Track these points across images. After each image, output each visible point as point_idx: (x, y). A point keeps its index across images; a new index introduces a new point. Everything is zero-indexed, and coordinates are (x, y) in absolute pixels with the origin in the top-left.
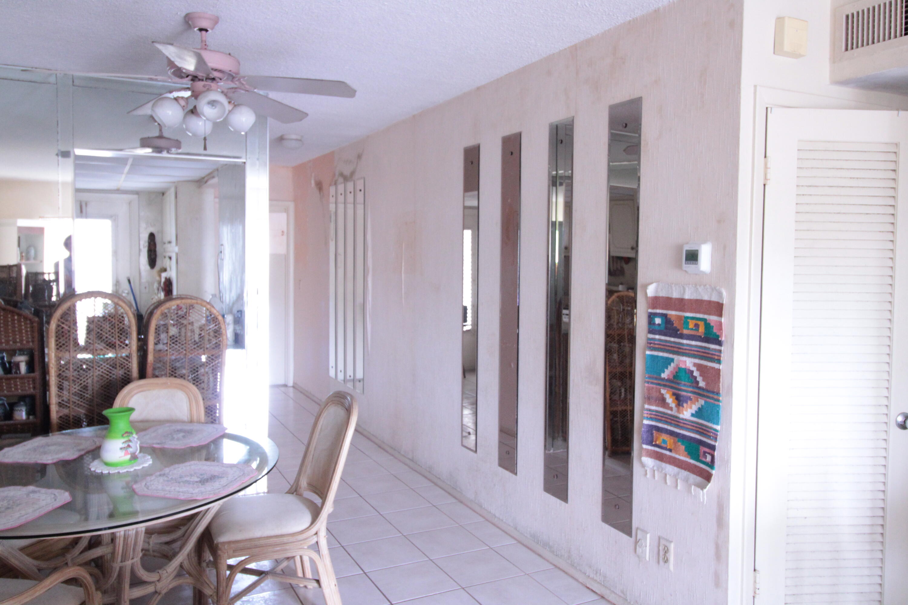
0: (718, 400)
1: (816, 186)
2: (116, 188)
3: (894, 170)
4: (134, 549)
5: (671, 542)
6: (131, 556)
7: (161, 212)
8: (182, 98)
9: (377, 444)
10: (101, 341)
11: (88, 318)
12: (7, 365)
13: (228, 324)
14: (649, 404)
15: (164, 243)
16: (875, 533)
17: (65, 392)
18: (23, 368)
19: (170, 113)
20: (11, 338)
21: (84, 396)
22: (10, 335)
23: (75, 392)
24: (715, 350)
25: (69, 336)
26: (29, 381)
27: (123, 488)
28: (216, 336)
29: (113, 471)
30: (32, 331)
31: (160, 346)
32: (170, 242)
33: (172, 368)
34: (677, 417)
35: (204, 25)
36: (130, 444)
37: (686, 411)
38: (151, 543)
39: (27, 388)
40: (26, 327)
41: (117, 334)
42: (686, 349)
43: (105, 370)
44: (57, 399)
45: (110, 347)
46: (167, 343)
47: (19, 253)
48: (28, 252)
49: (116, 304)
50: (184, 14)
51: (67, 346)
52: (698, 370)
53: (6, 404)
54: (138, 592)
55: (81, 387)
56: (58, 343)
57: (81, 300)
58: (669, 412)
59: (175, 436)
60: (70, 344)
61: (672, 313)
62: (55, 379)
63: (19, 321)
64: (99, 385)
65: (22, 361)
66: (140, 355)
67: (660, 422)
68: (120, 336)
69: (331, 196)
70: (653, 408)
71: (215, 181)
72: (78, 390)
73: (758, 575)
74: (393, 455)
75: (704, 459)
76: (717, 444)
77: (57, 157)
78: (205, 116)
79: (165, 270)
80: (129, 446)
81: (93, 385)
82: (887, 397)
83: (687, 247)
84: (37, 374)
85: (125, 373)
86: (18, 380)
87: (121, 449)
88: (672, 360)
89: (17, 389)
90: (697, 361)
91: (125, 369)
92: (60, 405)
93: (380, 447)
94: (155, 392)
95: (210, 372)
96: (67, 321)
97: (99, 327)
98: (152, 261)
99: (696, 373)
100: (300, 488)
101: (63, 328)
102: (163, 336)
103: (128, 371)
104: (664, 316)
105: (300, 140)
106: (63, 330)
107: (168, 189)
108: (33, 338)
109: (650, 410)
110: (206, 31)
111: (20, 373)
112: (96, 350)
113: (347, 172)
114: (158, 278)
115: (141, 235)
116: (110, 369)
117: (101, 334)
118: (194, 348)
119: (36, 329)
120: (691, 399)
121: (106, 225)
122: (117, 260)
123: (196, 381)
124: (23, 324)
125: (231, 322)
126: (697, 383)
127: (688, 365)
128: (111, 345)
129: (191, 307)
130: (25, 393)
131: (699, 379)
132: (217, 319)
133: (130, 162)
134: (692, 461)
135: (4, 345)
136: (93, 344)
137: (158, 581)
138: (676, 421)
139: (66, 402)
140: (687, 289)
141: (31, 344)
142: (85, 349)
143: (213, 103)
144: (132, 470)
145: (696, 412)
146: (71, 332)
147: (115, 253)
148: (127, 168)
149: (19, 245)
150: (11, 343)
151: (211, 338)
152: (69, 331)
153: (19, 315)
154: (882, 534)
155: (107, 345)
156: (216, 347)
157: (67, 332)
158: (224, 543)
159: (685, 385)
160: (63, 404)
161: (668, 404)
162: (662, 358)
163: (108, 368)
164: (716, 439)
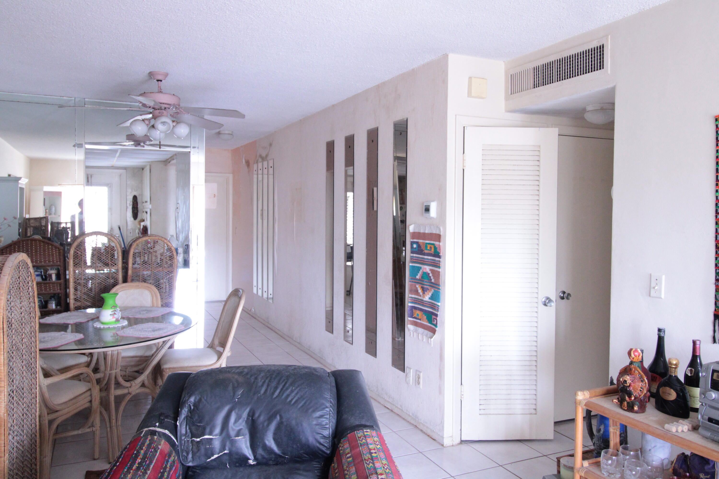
0: (439, 289)
1: (493, 170)
2: (111, 165)
3: (539, 161)
4: (117, 364)
5: (421, 372)
6: (115, 368)
7: (141, 182)
8: (147, 119)
9: (280, 335)
10: (100, 262)
11: (93, 247)
12: (44, 277)
13: (180, 254)
14: (411, 294)
15: (143, 203)
16: (532, 365)
17: (79, 292)
18: (54, 277)
19: (140, 128)
20: (47, 259)
21: (90, 295)
22: (47, 257)
23: (85, 292)
24: (438, 261)
25: (81, 258)
26: (57, 285)
27: (111, 337)
28: (170, 260)
29: (106, 326)
30: (60, 255)
31: (136, 266)
32: (146, 202)
33: (143, 279)
34: (422, 300)
35: (160, 78)
36: (116, 312)
37: (427, 296)
38: (127, 371)
39: (56, 289)
40: (56, 253)
41: (110, 258)
42: (426, 261)
43: (102, 279)
44: (74, 296)
45: (106, 265)
46: (140, 264)
47: (44, 209)
48: (50, 209)
49: (109, 240)
50: (148, 72)
51: (80, 264)
52: (431, 273)
53: (43, 301)
54: (119, 392)
55: (88, 290)
56: (74, 262)
57: (88, 236)
58: (420, 298)
59: (142, 313)
60: (82, 263)
61: (421, 241)
62: (73, 284)
63: (52, 249)
64: (99, 288)
65: (53, 273)
66: (124, 272)
67: (416, 304)
68: (112, 259)
69: (254, 171)
70: (413, 296)
71: (174, 162)
72: (86, 291)
73: (462, 387)
74: (288, 341)
75: (433, 323)
76: (438, 313)
77: (74, 148)
78: (159, 131)
79: (143, 221)
80: (115, 314)
81: (95, 288)
82: (537, 288)
83: (425, 204)
84: (62, 281)
85: (115, 281)
86: (51, 284)
87: (111, 315)
88: (421, 268)
89: (50, 290)
90: (431, 268)
91: (115, 279)
92: (76, 300)
93: (282, 337)
94: (132, 291)
95: (167, 281)
96: (80, 249)
97: (99, 253)
98: (135, 215)
99: (431, 275)
100: (214, 345)
101: (78, 253)
102: (138, 259)
103: (117, 280)
104: (417, 243)
105: (232, 134)
106: (78, 255)
107: (145, 166)
108: (60, 259)
109: (411, 297)
110: (161, 81)
111: (52, 280)
112: (97, 267)
113: (264, 155)
114: (139, 226)
115: (128, 197)
116: (106, 279)
117: (100, 257)
118: (157, 267)
119: (62, 254)
120: (428, 289)
121: (104, 190)
122: (111, 214)
123: (158, 286)
124: (54, 250)
125: (181, 252)
126: (431, 280)
127: (427, 270)
128: (106, 264)
129: (155, 242)
130: (55, 292)
131: (432, 278)
132: (171, 249)
133: (119, 151)
134: (429, 325)
135: (43, 263)
136: (95, 263)
137: (130, 387)
138: (422, 302)
139: (79, 298)
140: (427, 227)
141: (59, 263)
142: (90, 267)
143: (164, 123)
144: (116, 326)
145: (431, 296)
146: (83, 256)
147: (110, 209)
148: (118, 154)
149: (44, 205)
150: (47, 262)
151: (167, 261)
152: (81, 255)
153: (52, 245)
154: (536, 366)
155: (104, 264)
156: (170, 266)
157: (80, 256)
158: (166, 369)
159: (426, 282)
160: (77, 299)
161: (419, 293)
162: (417, 267)
163: (104, 278)
164: (438, 311)
